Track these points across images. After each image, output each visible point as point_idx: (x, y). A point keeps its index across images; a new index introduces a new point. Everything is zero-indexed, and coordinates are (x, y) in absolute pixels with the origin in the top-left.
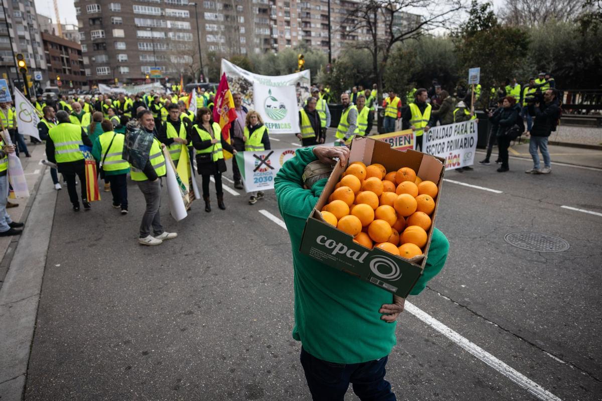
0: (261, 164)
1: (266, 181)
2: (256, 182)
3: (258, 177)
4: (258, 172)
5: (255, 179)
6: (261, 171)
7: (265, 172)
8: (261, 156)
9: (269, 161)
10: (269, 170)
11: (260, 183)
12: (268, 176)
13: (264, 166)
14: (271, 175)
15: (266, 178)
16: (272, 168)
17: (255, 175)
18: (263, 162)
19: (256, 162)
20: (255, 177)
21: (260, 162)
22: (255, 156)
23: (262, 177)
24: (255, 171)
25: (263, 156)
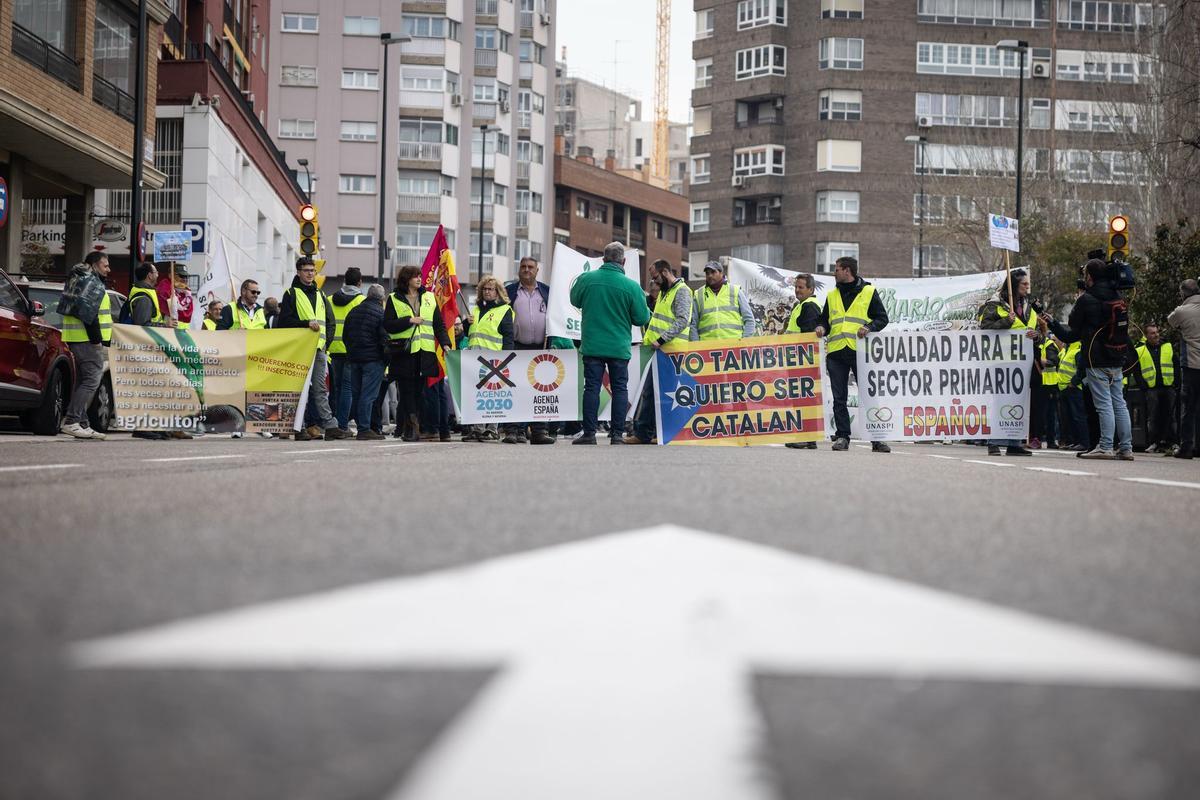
0: (490, 375)
1: (500, 408)
2: (480, 408)
3: (485, 400)
4: (484, 388)
5: (478, 401)
6: (489, 387)
7: (497, 391)
8: (492, 361)
9: (507, 371)
10: (506, 387)
11: (487, 410)
12: (504, 399)
13: (495, 379)
14: (510, 397)
15: (500, 401)
16: (512, 384)
17: (479, 394)
18: (495, 371)
19: (481, 371)
20: (479, 398)
21: (489, 371)
22: (481, 359)
23: (494, 399)
24: (479, 386)
25: (497, 361)
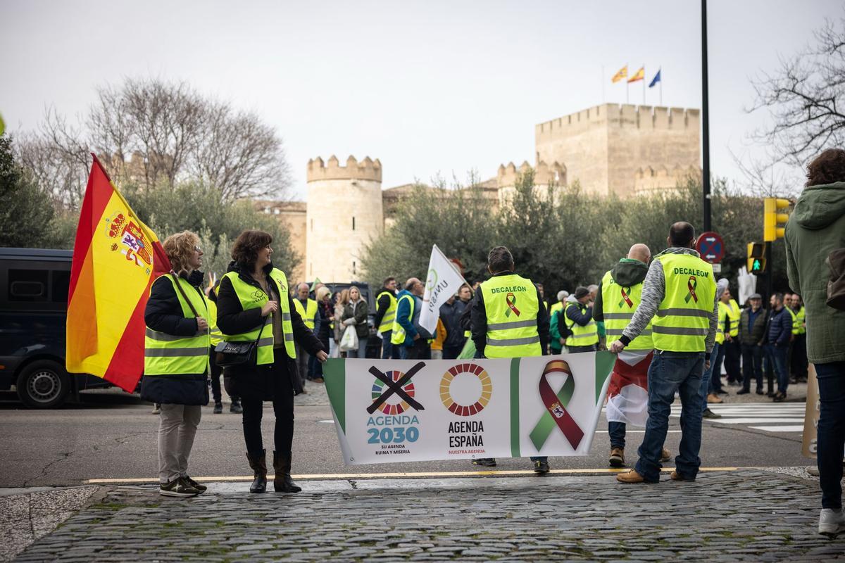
0: (388, 394)
1: (401, 440)
2: (372, 441)
3: (380, 428)
4: (378, 413)
5: (370, 431)
6: (386, 411)
7: (397, 416)
8: (389, 373)
9: (412, 387)
10: (410, 411)
11: (382, 443)
12: (406, 427)
13: (395, 399)
14: (415, 425)
15: (400, 430)
16: (418, 407)
17: (371, 421)
18: (395, 388)
19: (375, 388)
20: (371, 426)
21: (385, 388)
22: (374, 371)
23: (392, 427)
24: (371, 410)
25: (397, 373)
